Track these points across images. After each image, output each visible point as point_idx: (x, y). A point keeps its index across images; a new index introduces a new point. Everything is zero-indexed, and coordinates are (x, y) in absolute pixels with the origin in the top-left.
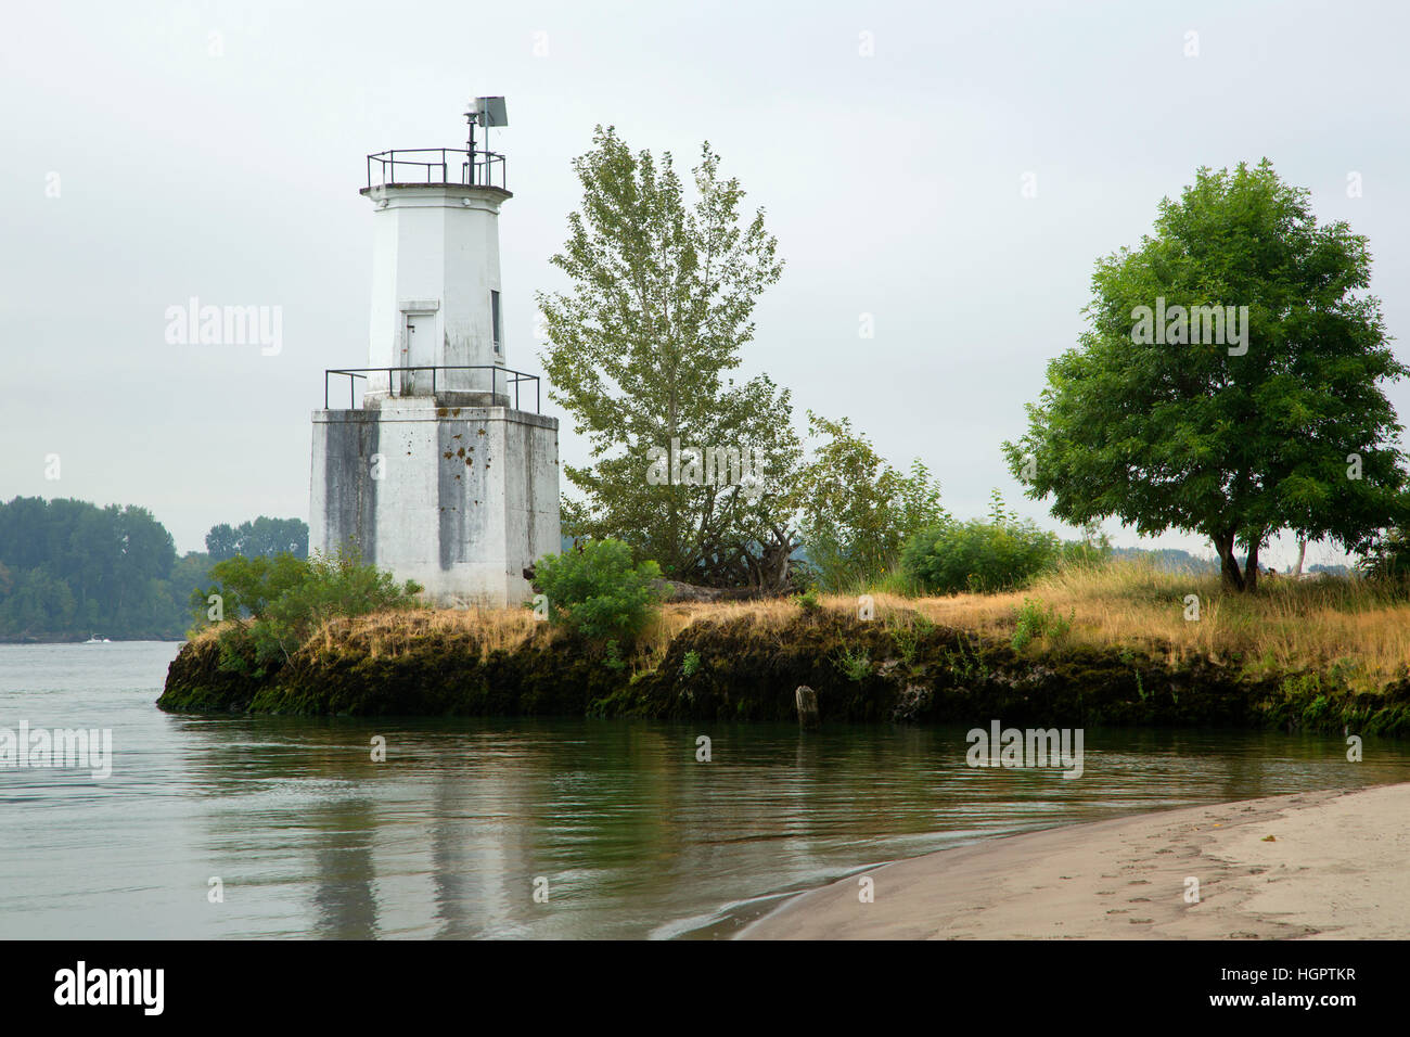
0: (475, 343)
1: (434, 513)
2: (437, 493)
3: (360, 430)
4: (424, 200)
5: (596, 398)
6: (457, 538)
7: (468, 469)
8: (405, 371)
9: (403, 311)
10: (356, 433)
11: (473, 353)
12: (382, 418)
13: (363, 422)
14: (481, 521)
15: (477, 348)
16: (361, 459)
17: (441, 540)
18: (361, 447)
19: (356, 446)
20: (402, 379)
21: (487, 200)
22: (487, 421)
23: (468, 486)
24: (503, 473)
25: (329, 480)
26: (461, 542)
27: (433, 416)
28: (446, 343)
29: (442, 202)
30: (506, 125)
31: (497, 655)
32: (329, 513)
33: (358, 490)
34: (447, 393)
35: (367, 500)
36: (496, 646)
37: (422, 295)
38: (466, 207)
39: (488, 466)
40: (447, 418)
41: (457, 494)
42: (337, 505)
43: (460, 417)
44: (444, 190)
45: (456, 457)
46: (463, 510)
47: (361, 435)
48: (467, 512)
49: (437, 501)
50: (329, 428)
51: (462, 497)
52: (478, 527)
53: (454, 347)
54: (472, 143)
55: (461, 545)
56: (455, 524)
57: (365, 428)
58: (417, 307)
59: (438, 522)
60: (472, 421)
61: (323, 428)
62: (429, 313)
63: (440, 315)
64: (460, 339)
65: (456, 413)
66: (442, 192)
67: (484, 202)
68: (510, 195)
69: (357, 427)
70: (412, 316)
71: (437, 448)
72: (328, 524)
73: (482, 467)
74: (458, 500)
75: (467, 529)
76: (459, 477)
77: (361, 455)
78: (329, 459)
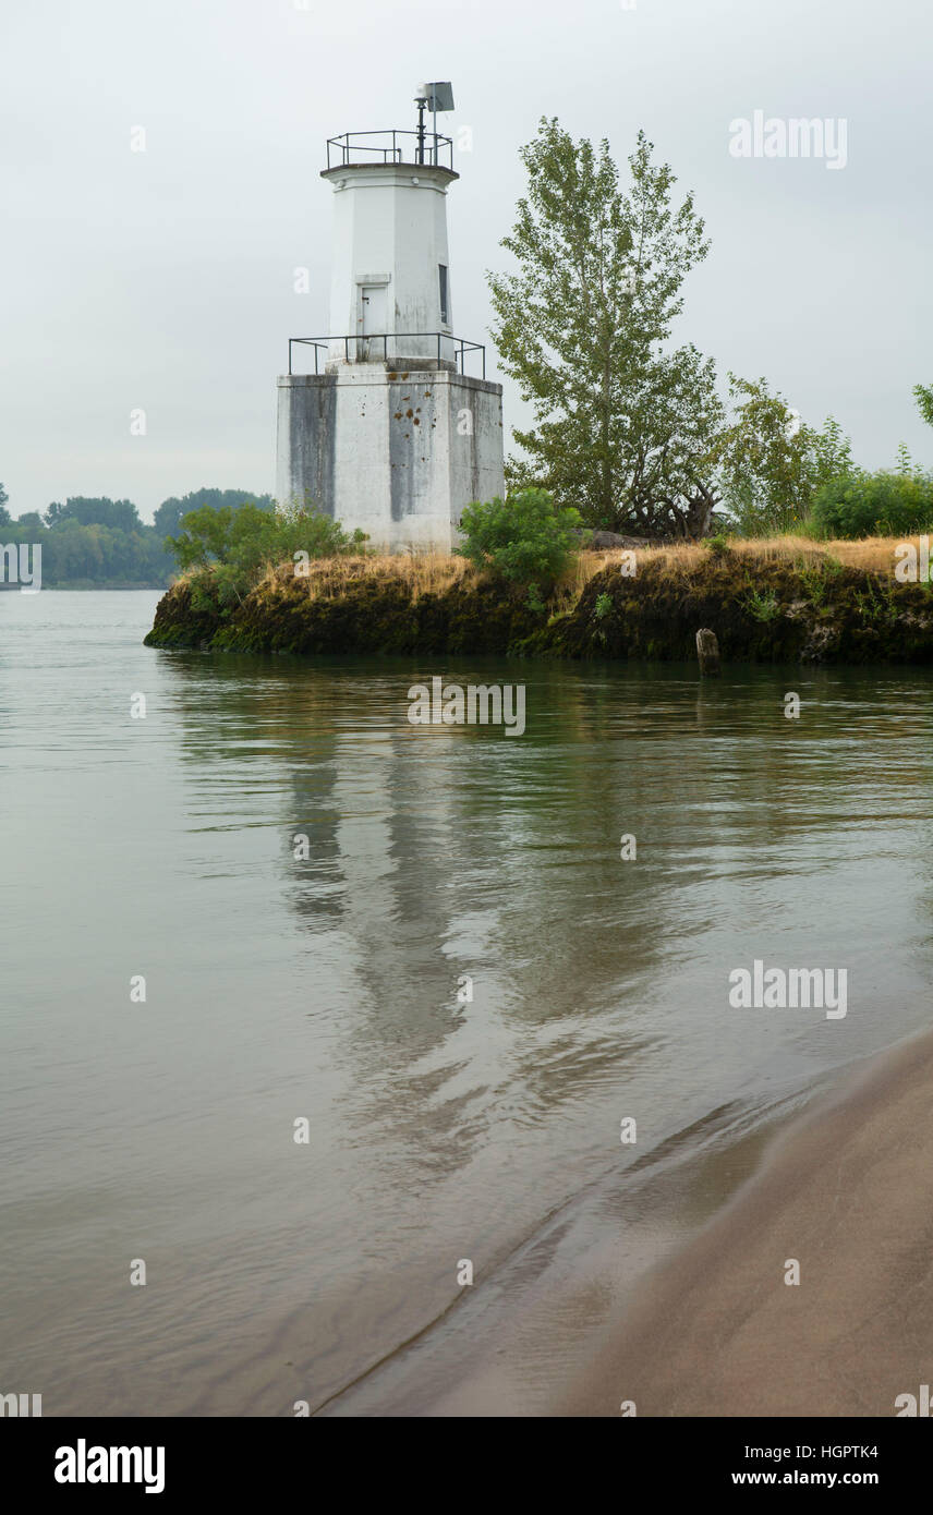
0: (423, 313)
1: (386, 470)
2: (388, 451)
3: (320, 393)
4: (382, 179)
5: (540, 369)
6: (407, 491)
7: (416, 429)
8: (361, 340)
9: (359, 285)
10: (316, 396)
11: (422, 322)
12: (339, 382)
13: (322, 386)
14: (427, 476)
15: (425, 317)
16: (321, 420)
17: (392, 493)
18: (321, 409)
19: (316, 409)
20: (358, 346)
21: (435, 180)
22: (433, 384)
23: (416, 444)
24: (447, 432)
25: (293, 440)
26: (410, 495)
27: (384, 380)
28: (397, 313)
29: (393, 181)
30: (453, 108)
31: (427, 597)
32: (293, 470)
33: (318, 448)
34: (398, 359)
35: (327, 457)
36: (426, 589)
37: (376, 268)
38: (415, 186)
39: (434, 426)
40: (397, 382)
41: (406, 451)
42: (300, 462)
43: (408, 381)
44: (393, 169)
45: (405, 418)
46: (412, 466)
47: (320, 398)
48: (415, 468)
49: (388, 458)
50: (292, 393)
51: (411, 454)
52: (425, 482)
53: (404, 317)
54: (422, 127)
55: (410, 498)
56: (405, 479)
57: (324, 391)
58: (371, 280)
59: (389, 477)
60: (419, 384)
61: (286, 392)
62: (381, 286)
63: (391, 288)
64: (410, 310)
65: (405, 377)
66: (393, 172)
67: (431, 182)
68: (456, 176)
69: (317, 391)
70: (367, 288)
71: (388, 410)
72: (293, 480)
73: (428, 426)
74: (407, 458)
75: (415, 484)
76: (407, 436)
77: (321, 416)
78: (293, 420)
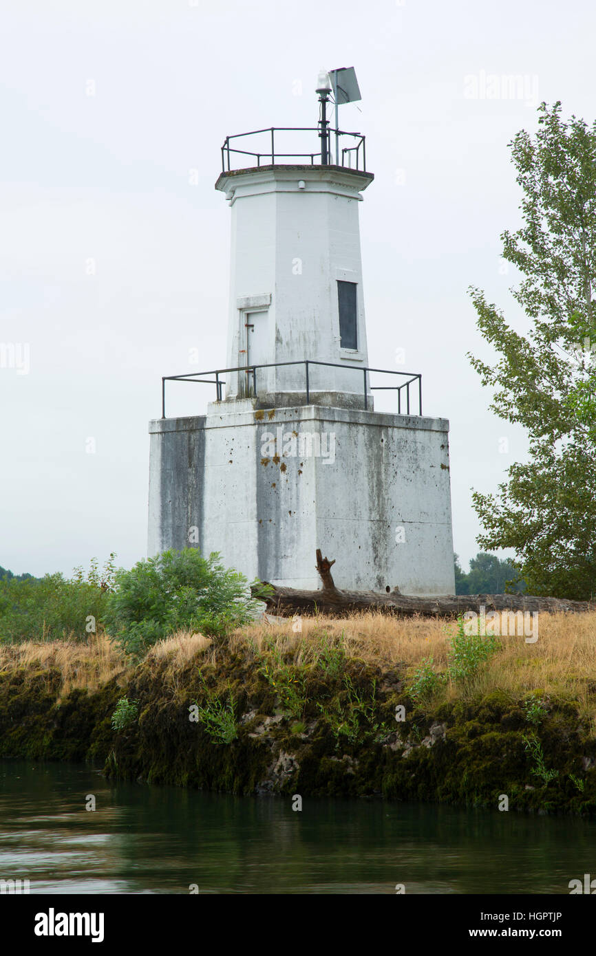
0: (313, 338)
1: (252, 526)
2: (255, 504)
3: (190, 438)
4: (263, 186)
6: (274, 552)
7: (283, 476)
8: (243, 373)
9: (241, 309)
10: (185, 443)
11: (311, 349)
12: (208, 425)
13: (192, 431)
14: (295, 533)
15: (315, 344)
16: (190, 470)
17: (259, 555)
18: (190, 457)
19: (186, 457)
20: (240, 382)
21: (330, 182)
22: (299, 421)
23: (282, 495)
24: (314, 479)
25: (163, 495)
26: (277, 557)
27: (251, 420)
28: (278, 340)
29: (273, 187)
30: (360, 99)
31: (76, 694)
32: (163, 529)
33: (187, 504)
34: (277, 394)
35: (196, 514)
36: (78, 685)
37: (256, 291)
38: (302, 191)
39: (300, 472)
40: (263, 421)
41: (273, 503)
42: (170, 521)
43: (275, 420)
44: (271, 173)
45: (272, 463)
46: (279, 522)
47: (190, 444)
48: (282, 524)
49: (255, 512)
50: (163, 439)
51: (278, 507)
52: (292, 540)
53: (287, 344)
54: (324, 122)
55: (277, 561)
56: (271, 538)
57: (193, 437)
58: (252, 303)
59: (256, 535)
60: (286, 423)
61: (158, 438)
62: (263, 309)
63: (272, 310)
64: (295, 336)
65: (271, 415)
66: (271, 176)
67: (326, 185)
68: (370, 177)
69: (186, 435)
70: (250, 313)
71: (255, 455)
72: (162, 542)
73: (295, 473)
74: (273, 512)
75: (282, 542)
76: (274, 485)
77: (190, 467)
78: (163, 471)
